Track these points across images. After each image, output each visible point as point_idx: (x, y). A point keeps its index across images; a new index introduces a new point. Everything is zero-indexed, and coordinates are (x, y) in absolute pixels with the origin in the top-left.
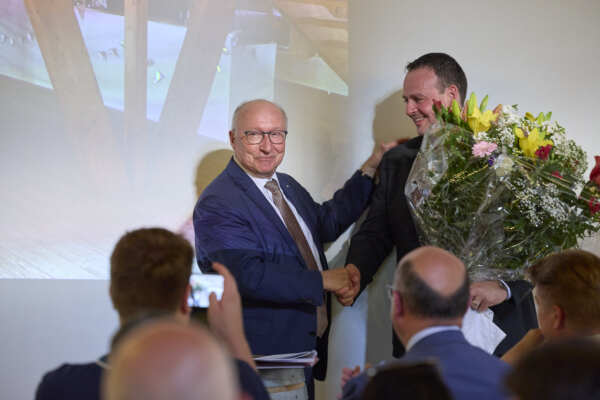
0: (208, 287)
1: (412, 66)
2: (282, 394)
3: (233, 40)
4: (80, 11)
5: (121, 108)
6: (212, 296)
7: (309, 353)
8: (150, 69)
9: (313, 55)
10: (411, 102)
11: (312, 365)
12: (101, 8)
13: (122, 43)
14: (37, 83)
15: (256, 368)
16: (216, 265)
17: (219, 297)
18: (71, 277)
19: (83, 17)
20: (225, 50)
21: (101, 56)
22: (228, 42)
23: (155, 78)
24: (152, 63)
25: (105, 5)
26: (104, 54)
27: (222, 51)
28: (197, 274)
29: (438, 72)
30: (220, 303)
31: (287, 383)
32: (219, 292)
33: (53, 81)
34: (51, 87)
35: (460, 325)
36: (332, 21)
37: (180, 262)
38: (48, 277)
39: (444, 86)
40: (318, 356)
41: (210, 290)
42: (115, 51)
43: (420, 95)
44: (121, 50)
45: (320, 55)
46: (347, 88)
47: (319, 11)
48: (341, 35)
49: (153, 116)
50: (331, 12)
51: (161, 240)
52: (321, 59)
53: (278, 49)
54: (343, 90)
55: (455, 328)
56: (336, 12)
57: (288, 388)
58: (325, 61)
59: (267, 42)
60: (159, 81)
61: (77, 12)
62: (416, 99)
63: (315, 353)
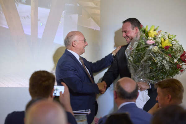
0: (59, 90)
1: (124, 22)
2: (80, 123)
3: (64, 13)
4: (17, 4)
5: (30, 34)
6: (61, 92)
7: (88, 110)
8: (39, 22)
9: (89, 18)
10: (124, 33)
11: (89, 114)
12: (24, 3)
13: (30, 14)
14: (4, 26)
15: (74, 115)
16: (62, 83)
17: (63, 93)
18: (14, 86)
19: (18, 6)
20: (62, 16)
21: (23, 18)
22: (63, 14)
23: (40, 25)
24: (39, 20)
25: (25, 2)
26: (24, 17)
27: (61, 16)
28: (56, 85)
29: (132, 24)
30: (63, 94)
31: (81, 119)
32: (63, 91)
33: (9, 26)
34: (8, 27)
35: (135, 102)
36: (95, 7)
37: (51, 81)
38: (7, 87)
39: (134, 28)
40: (91, 111)
41: (60, 91)
42: (28, 16)
43: (126, 31)
44: (30, 16)
45: (92, 18)
46: (100, 28)
47: (91, 4)
48: (98, 12)
49: (40, 36)
50: (95, 5)
51: (45, 74)
52: (91, 19)
53: (78, 16)
54: (99, 29)
55: (133, 102)
56: (97, 5)
57: (81, 121)
58: (93, 20)
59: (75, 13)
60: (41, 26)
61: (16, 4)
62: (125, 32)
63: (90, 110)
